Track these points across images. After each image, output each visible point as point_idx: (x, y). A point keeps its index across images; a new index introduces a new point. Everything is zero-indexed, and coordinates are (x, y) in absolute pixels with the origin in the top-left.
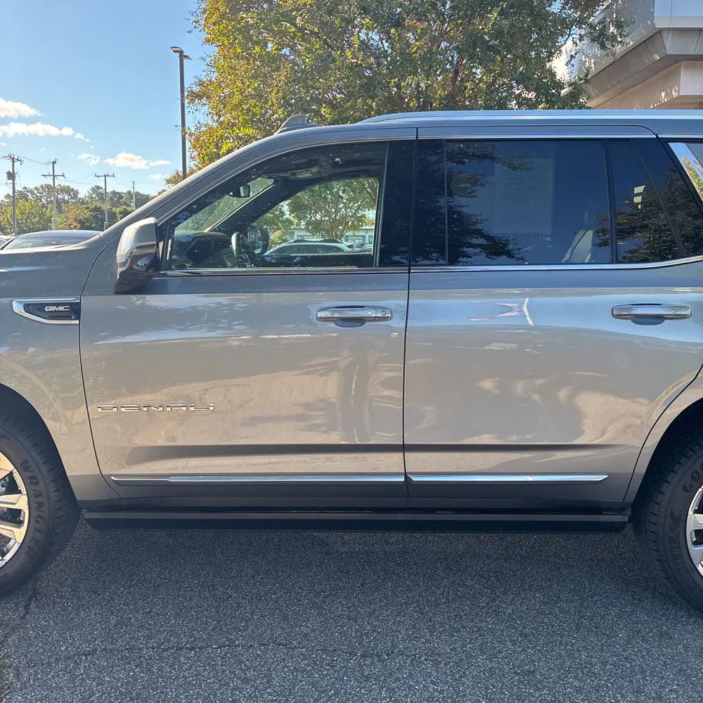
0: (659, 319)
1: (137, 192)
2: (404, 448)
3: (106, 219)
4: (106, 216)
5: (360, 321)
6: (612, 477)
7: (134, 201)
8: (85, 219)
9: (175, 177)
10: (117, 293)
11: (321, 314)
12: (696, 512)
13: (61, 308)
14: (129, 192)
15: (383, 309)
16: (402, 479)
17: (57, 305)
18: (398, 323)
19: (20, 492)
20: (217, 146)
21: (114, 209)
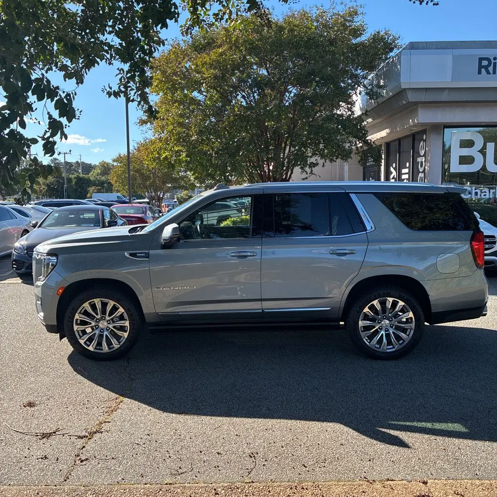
0: (345, 254)
1: (83, 162)
2: (261, 300)
3: (66, 183)
4: (65, 180)
5: (246, 256)
6: (332, 308)
7: (81, 168)
8: (51, 183)
9: (118, 158)
10: (162, 249)
11: (233, 254)
12: (362, 320)
13: (142, 255)
14: (77, 162)
15: (253, 252)
16: (261, 311)
17: (141, 253)
18: (258, 257)
19: (126, 320)
20: (158, 153)
21: (70, 176)
